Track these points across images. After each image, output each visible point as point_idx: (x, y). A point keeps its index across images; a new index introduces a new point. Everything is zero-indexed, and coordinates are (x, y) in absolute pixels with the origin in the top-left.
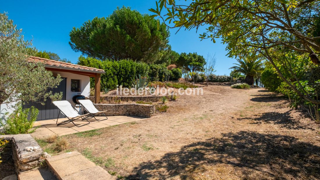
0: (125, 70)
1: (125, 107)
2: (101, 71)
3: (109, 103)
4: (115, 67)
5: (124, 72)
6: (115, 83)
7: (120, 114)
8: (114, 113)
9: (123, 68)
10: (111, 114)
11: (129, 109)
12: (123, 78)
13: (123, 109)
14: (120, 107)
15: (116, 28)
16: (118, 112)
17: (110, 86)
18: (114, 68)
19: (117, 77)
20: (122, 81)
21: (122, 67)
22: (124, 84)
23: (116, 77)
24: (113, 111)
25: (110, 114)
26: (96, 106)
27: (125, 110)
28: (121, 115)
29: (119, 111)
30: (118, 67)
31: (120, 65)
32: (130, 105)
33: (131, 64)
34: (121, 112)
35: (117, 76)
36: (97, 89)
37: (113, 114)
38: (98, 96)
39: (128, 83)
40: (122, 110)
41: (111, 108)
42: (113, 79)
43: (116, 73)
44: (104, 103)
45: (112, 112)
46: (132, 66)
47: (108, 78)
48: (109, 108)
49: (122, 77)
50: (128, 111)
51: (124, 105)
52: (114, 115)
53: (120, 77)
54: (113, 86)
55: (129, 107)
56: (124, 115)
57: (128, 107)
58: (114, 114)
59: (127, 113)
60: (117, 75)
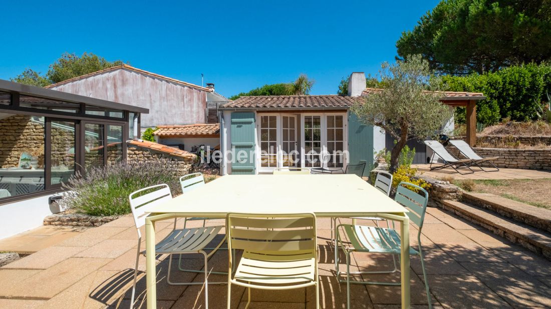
0: (518, 85)
1: (532, 155)
2: (478, 95)
3: (495, 147)
4: (492, 84)
5: (513, 90)
6: (494, 113)
7: (519, 165)
8: (508, 163)
9: (511, 83)
10: (499, 165)
11: (541, 158)
12: (510, 102)
13: (527, 158)
14: (519, 155)
15: (491, 8)
16: (516, 163)
17: (483, 119)
18: (491, 86)
19: (498, 102)
20: (509, 109)
21: (508, 81)
22: (512, 113)
23: (495, 102)
24: (505, 160)
25: (498, 164)
27: (530, 160)
28: (522, 169)
29: (517, 160)
30: (499, 83)
31: (504, 78)
32: (544, 151)
33: (530, 71)
34: (522, 163)
35: (499, 100)
36: (471, 124)
37: (504, 165)
38: (473, 135)
39: (524, 111)
40: (525, 159)
41: (501, 154)
42: (491, 107)
43: (496, 94)
44: (484, 147)
45: (503, 162)
46: (533, 76)
47: (480, 106)
48: (496, 154)
49: (509, 100)
50: (538, 161)
51: (529, 151)
52: (506, 167)
53: (505, 101)
54: (490, 118)
55: (541, 155)
56: (530, 169)
57: (538, 155)
58: (507, 166)
59: (536, 165)
60: (498, 98)
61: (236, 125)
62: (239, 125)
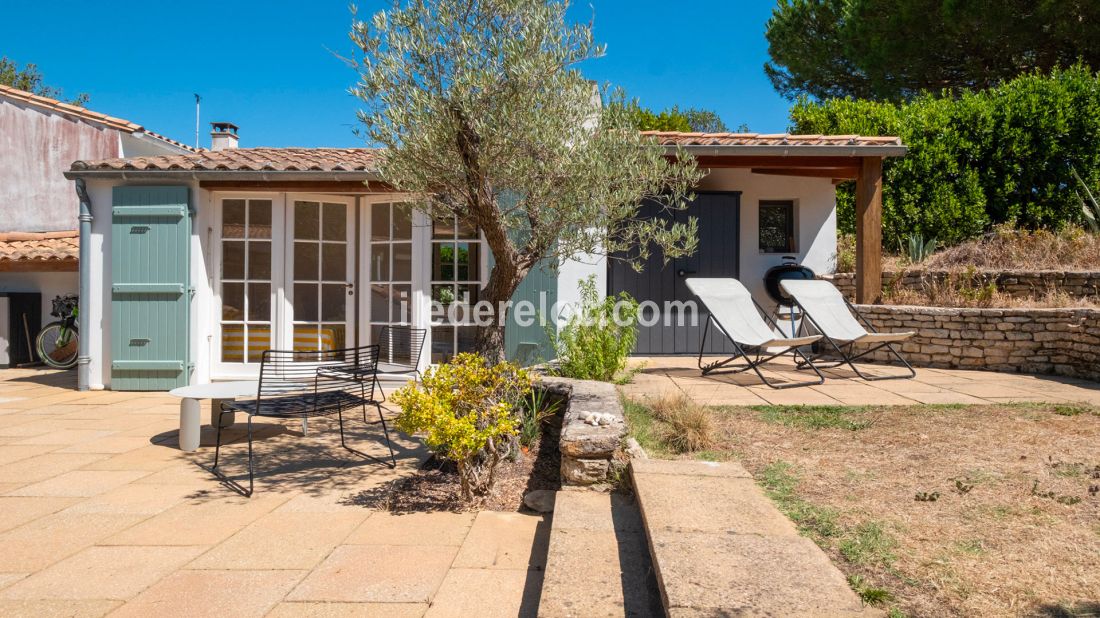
0: (1035, 130)
1: (1025, 327)
2: (885, 142)
3: (929, 304)
4: (966, 126)
5: (1021, 143)
6: (968, 209)
7: (988, 360)
8: (956, 352)
9: (1016, 122)
10: (936, 358)
11: (1049, 336)
12: (1015, 177)
13: (1011, 336)
14: (989, 327)
16: (978, 353)
17: (938, 225)
18: (962, 129)
19: (980, 177)
20: (1013, 198)
21: (1008, 119)
22: (1023, 210)
23: (972, 175)
24: (949, 343)
25: (931, 356)
26: (857, 314)
27: (1018, 344)
28: (997, 371)
29: (983, 344)
30: (984, 120)
31: (999, 108)
32: (1056, 315)
33: (1071, 89)
34: (995, 354)
35: (982, 171)
36: (866, 232)
37: (947, 358)
38: (872, 266)
39: (1056, 205)
40: (1006, 339)
41: (938, 325)
42: (960, 191)
43: (976, 152)
44: (900, 303)
45: (945, 350)
46: (1080, 101)
47: (928, 188)
48: (925, 325)
49: (1011, 171)
50: (1042, 347)
51: (1017, 315)
52: (952, 367)
53: (1001, 173)
54: (956, 223)
55: (1049, 327)
56: (1019, 370)
57: (1041, 327)
58: (956, 361)
59: (1036, 359)
60: (981, 165)
61: (129, 227)
62: (140, 224)
